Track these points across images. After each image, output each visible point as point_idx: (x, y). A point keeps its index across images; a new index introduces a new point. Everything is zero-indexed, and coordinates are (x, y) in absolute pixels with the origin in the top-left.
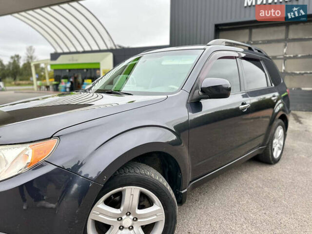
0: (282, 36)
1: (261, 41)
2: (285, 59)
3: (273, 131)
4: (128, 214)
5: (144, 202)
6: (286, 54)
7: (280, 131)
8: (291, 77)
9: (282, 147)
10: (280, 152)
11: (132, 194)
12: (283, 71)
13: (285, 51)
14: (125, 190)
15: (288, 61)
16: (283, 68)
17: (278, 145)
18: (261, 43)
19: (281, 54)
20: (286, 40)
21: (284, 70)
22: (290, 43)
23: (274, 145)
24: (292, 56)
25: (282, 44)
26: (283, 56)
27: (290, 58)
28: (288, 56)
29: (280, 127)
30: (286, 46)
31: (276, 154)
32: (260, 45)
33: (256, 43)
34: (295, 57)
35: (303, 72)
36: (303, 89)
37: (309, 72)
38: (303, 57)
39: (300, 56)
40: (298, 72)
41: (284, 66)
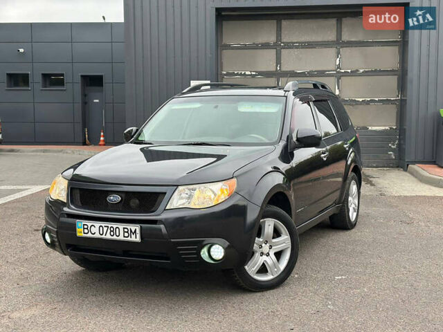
0: (331, 36)
1: (299, 43)
2: (339, 76)
3: (347, 186)
4: (266, 242)
5: (277, 233)
6: (339, 67)
7: (354, 188)
8: (351, 107)
9: (356, 208)
10: (355, 214)
11: (269, 225)
13: (337, 64)
14: (265, 221)
15: (344, 80)
17: (353, 206)
18: (297, 47)
19: (334, 69)
20: (339, 44)
23: (349, 204)
24: (349, 71)
25: (332, 51)
26: (336, 70)
27: (346, 74)
28: (343, 71)
29: (353, 182)
30: (338, 53)
31: (353, 216)
32: (296, 50)
33: (289, 46)
34: (354, 73)
35: (369, 99)
36: (370, 128)
37: (377, 99)
38: (366, 73)
39: (362, 70)
40: (361, 100)
41: (338, 88)
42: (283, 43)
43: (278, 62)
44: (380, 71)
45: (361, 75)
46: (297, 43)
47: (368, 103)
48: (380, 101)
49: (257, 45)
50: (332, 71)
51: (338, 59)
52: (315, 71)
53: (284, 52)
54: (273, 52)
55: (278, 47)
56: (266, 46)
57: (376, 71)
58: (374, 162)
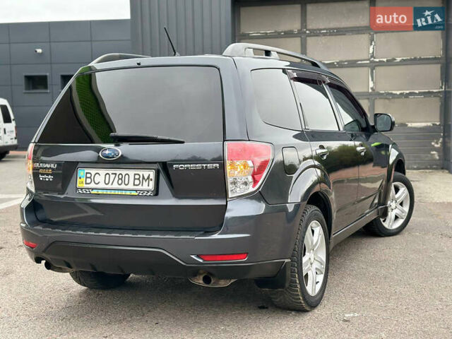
0: (364, 21)
1: (327, 29)
2: (373, 66)
6: (372, 56)
8: (387, 101)
12: (370, 91)
13: (371, 51)
15: (378, 70)
16: (371, 85)
18: (324, 35)
19: (367, 58)
20: (372, 29)
21: (372, 88)
22: (378, 34)
24: (385, 60)
25: (365, 38)
26: (369, 60)
27: (381, 64)
28: (377, 60)
30: (372, 40)
32: (324, 37)
33: (316, 33)
34: (391, 63)
35: (408, 92)
36: (409, 125)
37: (417, 92)
38: (404, 62)
39: (398, 59)
40: (398, 93)
41: (372, 80)
42: (309, 30)
43: (304, 51)
44: (420, 59)
45: (398, 64)
46: (324, 29)
47: (407, 96)
48: (420, 94)
49: (279, 33)
50: (364, 60)
51: (372, 47)
52: (345, 62)
53: (310, 41)
54: (297, 41)
55: (304, 35)
56: (289, 34)
57: (415, 59)
58: (415, 163)
